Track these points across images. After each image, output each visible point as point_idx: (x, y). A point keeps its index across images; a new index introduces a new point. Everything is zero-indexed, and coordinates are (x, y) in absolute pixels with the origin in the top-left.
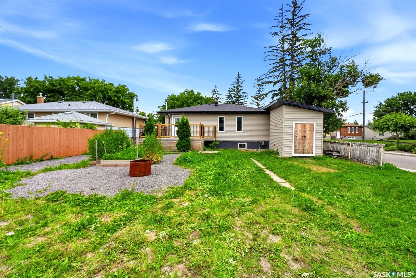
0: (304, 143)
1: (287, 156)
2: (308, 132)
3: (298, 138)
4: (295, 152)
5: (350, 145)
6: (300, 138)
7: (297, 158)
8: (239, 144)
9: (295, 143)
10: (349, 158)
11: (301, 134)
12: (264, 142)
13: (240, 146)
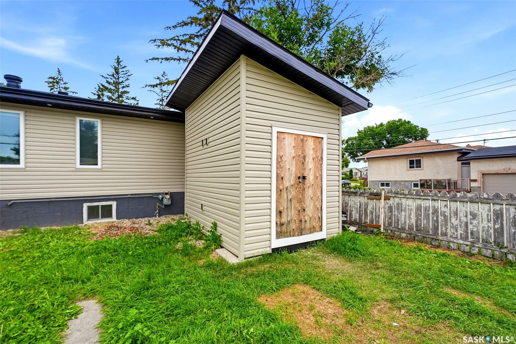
0: (301, 201)
1: (256, 252)
2: (310, 164)
3: (287, 183)
4: (279, 235)
5: (383, 198)
6: (292, 183)
7: (285, 253)
8: (89, 208)
9: (278, 202)
10: (382, 230)
11: (293, 169)
12: (168, 197)
13: (93, 213)
